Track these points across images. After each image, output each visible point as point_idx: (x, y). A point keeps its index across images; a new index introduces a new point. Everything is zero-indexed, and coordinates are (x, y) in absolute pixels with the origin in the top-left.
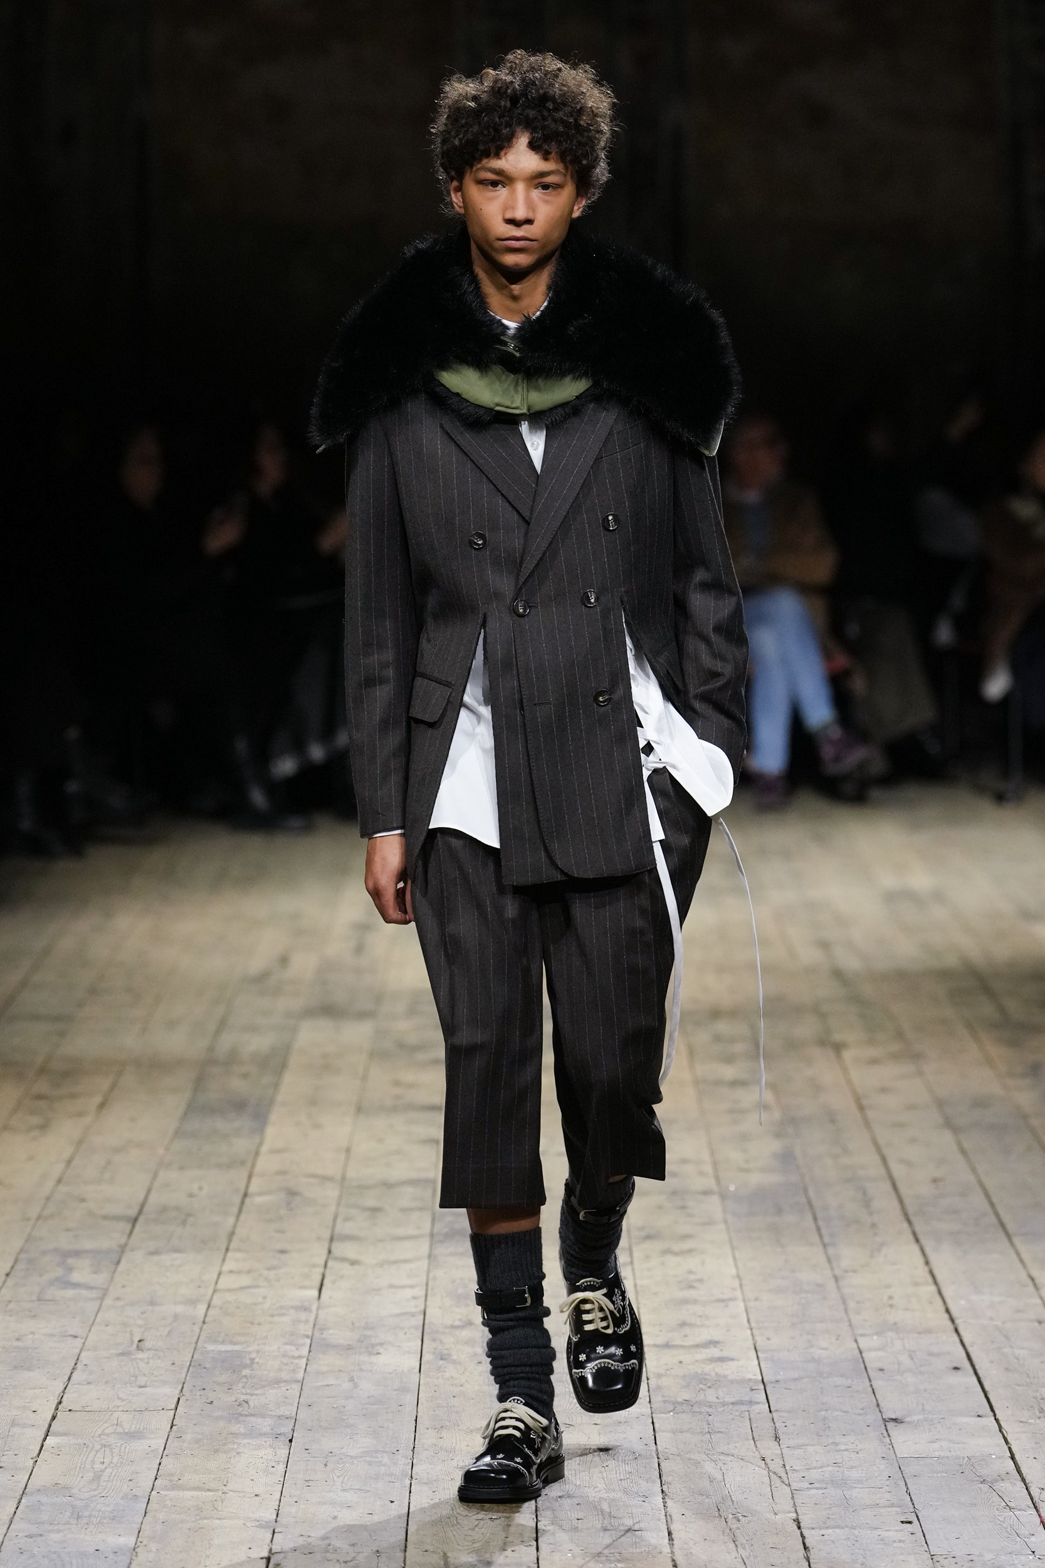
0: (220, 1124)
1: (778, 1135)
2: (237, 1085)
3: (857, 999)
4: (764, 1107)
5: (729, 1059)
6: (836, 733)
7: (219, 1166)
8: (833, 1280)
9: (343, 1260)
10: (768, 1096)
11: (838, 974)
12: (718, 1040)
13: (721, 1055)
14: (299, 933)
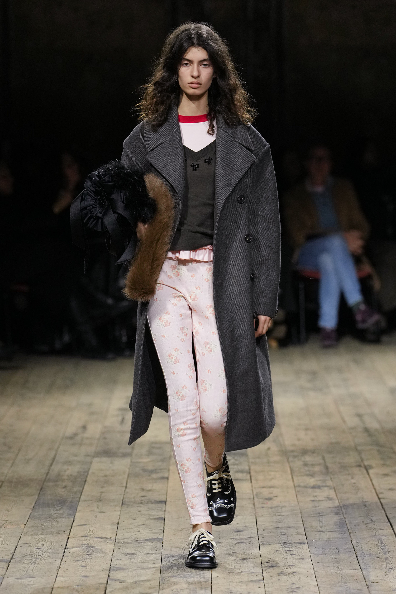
0: (52, 512)
1: (337, 514)
2: (61, 492)
3: (377, 444)
4: (330, 499)
5: (312, 475)
6: (363, 307)
7: (52, 533)
8: (366, 587)
9: (116, 580)
10: (332, 494)
11: (367, 430)
12: (306, 465)
13: (308, 472)
14: (92, 414)
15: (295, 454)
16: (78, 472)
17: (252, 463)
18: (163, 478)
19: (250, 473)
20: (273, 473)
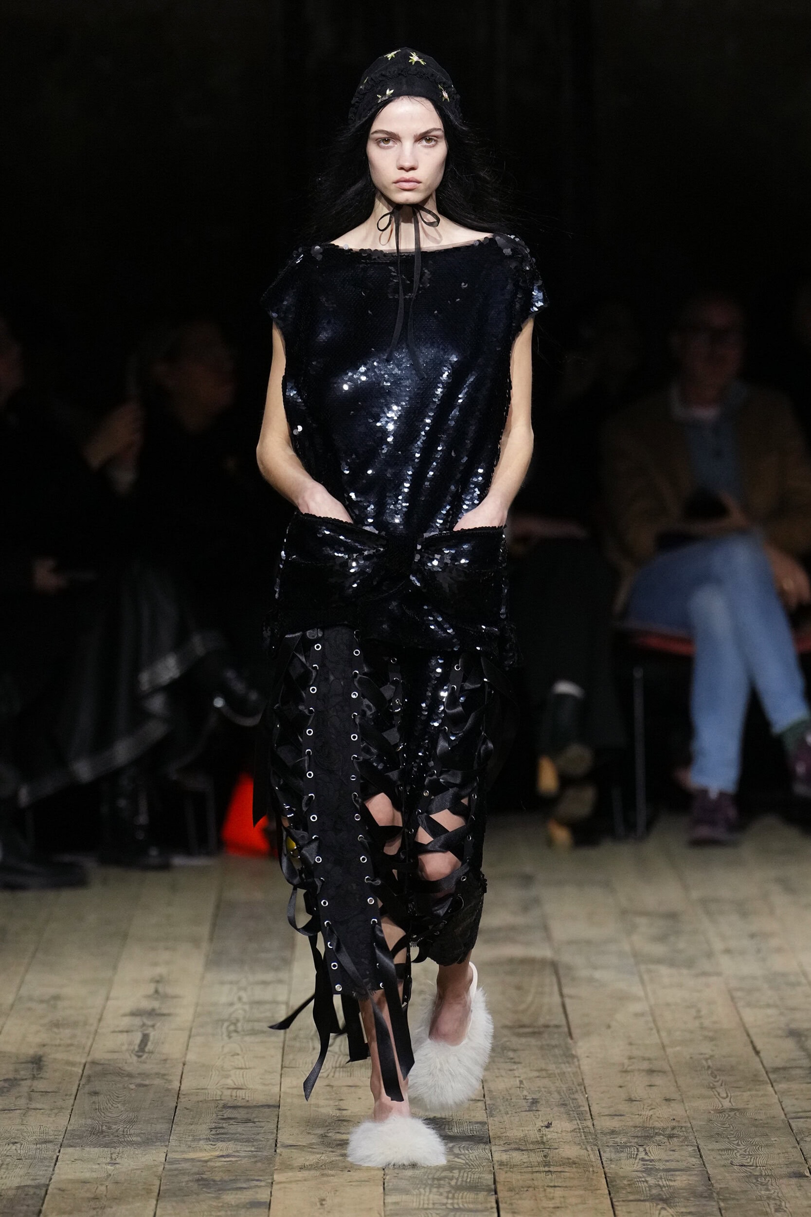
12: (648, 1171)
13: (654, 1191)
14: (57, 1025)
15: (621, 1139)
16: (18, 1188)
17: (501, 1164)
18: (255, 1204)
19: (496, 1193)
20: (558, 1192)
